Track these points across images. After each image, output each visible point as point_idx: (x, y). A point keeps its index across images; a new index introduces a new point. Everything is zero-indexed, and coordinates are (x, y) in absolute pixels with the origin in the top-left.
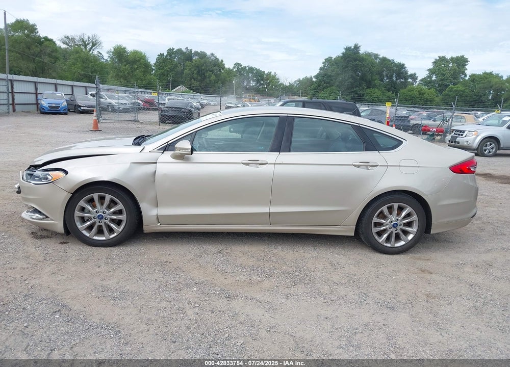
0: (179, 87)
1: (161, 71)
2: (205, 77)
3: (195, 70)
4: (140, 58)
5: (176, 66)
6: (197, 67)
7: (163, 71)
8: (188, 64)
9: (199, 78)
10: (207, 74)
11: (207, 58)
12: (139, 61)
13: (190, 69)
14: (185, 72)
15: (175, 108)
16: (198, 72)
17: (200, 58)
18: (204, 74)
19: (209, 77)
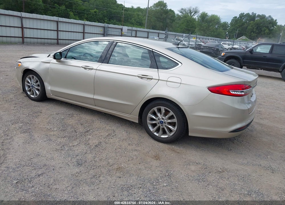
0: (242, 37)
1: (233, 27)
2: (262, 31)
3: (255, 26)
4: (215, 19)
5: (243, 24)
6: (258, 24)
7: (234, 27)
8: (251, 23)
9: (257, 31)
10: (263, 29)
11: (266, 19)
12: (214, 21)
13: (252, 26)
14: (248, 28)
15: (208, 47)
16: (257, 28)
17: (260, 19)
18: (261, 29)
19: (264, 31)
